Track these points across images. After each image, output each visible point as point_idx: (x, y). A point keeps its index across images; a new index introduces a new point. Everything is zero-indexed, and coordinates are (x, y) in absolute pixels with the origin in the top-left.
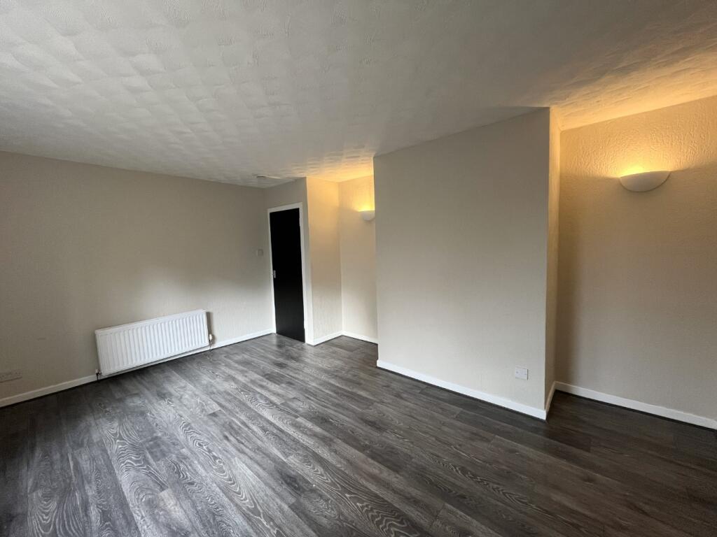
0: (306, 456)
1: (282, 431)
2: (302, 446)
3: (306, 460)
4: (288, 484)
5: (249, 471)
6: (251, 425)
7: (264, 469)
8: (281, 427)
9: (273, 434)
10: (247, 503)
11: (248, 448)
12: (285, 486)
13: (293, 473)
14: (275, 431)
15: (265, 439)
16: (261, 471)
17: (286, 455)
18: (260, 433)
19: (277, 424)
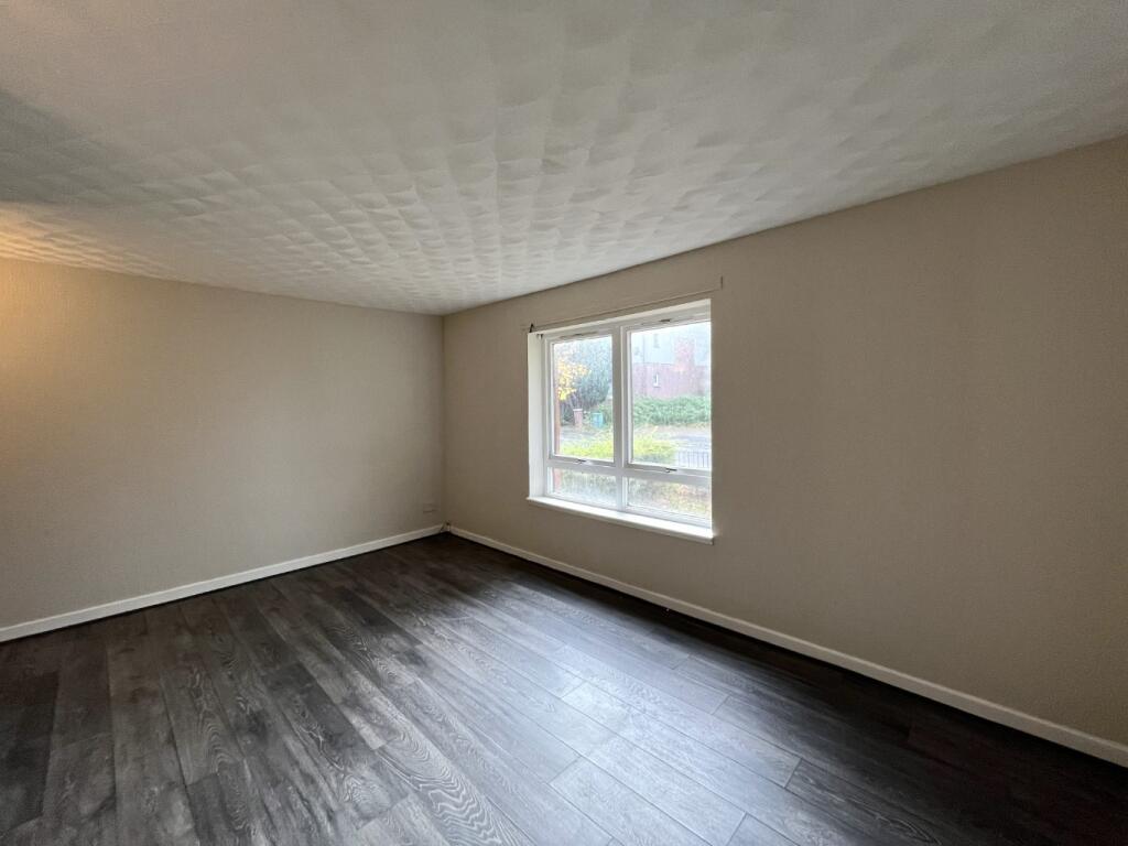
0: (391, 682)
1: (416, 721)
2: (391, 694)
3: (392, 679)
4: (420, 658)
5: (463, 670)
6: (471, 736)
7: (445, 671)
8: (416, 729)
9: (430, 716)
10: (460, 646)
11: (468, 696)
12: (423, 656)
13: (413, 667)
14: (427, 722)
15: (444, 708)
16: (450, 670)
17: (416, 685)
18: (453, 720)
19: (422, 736)
